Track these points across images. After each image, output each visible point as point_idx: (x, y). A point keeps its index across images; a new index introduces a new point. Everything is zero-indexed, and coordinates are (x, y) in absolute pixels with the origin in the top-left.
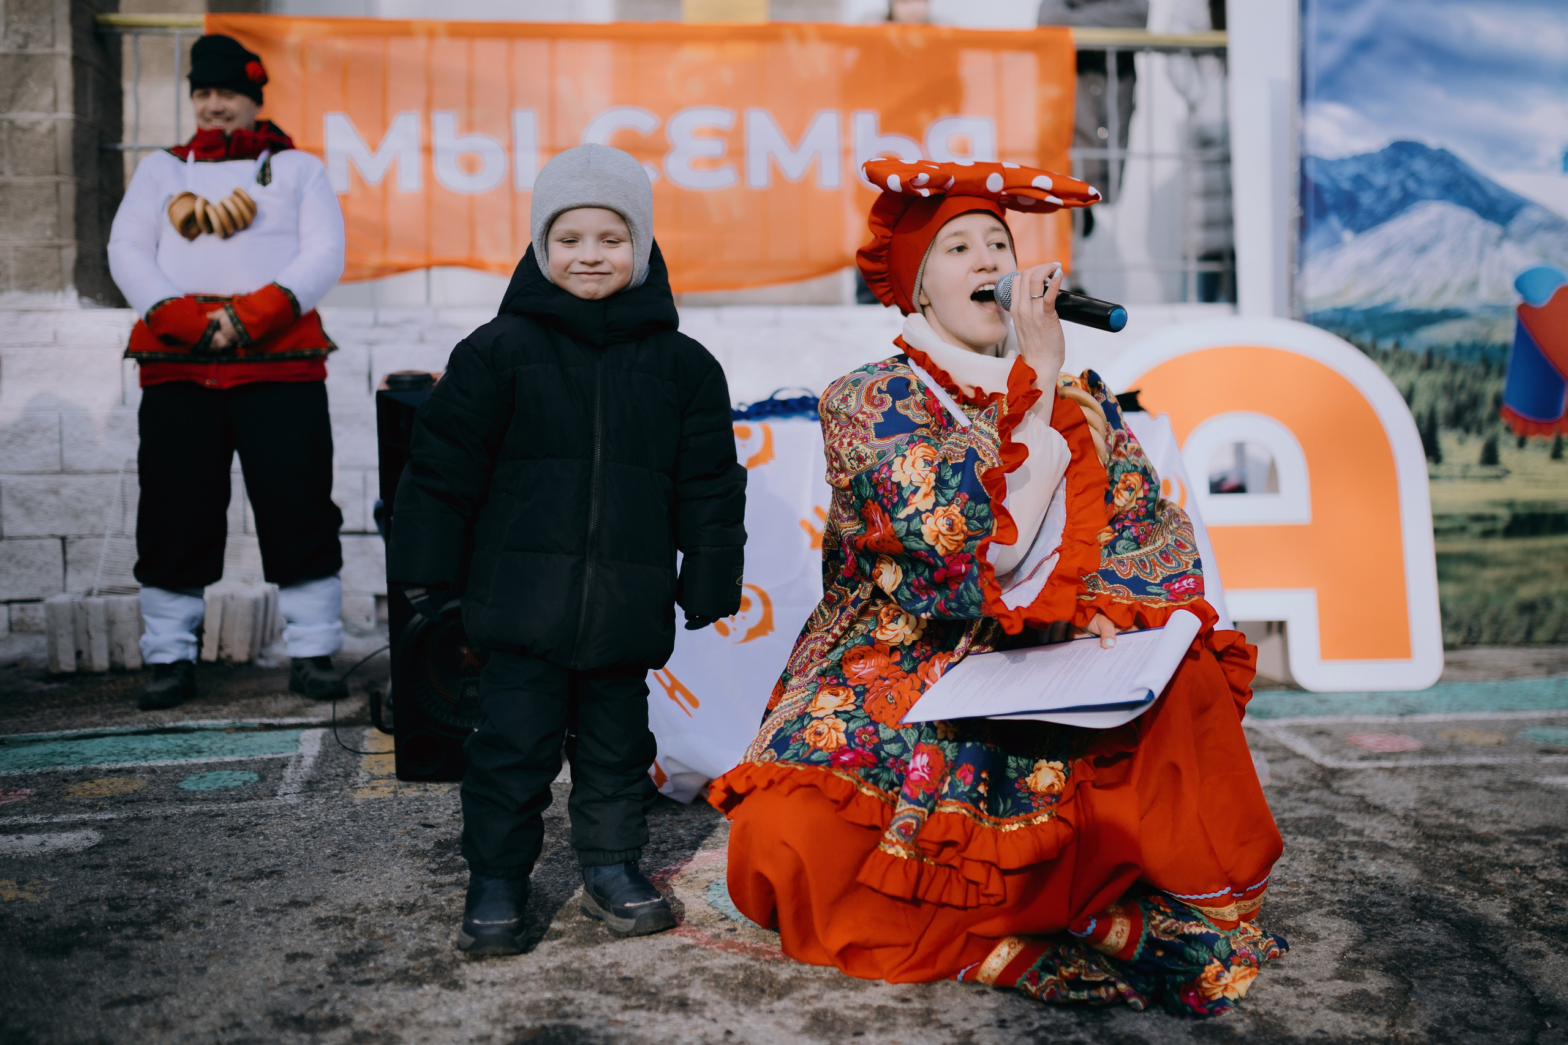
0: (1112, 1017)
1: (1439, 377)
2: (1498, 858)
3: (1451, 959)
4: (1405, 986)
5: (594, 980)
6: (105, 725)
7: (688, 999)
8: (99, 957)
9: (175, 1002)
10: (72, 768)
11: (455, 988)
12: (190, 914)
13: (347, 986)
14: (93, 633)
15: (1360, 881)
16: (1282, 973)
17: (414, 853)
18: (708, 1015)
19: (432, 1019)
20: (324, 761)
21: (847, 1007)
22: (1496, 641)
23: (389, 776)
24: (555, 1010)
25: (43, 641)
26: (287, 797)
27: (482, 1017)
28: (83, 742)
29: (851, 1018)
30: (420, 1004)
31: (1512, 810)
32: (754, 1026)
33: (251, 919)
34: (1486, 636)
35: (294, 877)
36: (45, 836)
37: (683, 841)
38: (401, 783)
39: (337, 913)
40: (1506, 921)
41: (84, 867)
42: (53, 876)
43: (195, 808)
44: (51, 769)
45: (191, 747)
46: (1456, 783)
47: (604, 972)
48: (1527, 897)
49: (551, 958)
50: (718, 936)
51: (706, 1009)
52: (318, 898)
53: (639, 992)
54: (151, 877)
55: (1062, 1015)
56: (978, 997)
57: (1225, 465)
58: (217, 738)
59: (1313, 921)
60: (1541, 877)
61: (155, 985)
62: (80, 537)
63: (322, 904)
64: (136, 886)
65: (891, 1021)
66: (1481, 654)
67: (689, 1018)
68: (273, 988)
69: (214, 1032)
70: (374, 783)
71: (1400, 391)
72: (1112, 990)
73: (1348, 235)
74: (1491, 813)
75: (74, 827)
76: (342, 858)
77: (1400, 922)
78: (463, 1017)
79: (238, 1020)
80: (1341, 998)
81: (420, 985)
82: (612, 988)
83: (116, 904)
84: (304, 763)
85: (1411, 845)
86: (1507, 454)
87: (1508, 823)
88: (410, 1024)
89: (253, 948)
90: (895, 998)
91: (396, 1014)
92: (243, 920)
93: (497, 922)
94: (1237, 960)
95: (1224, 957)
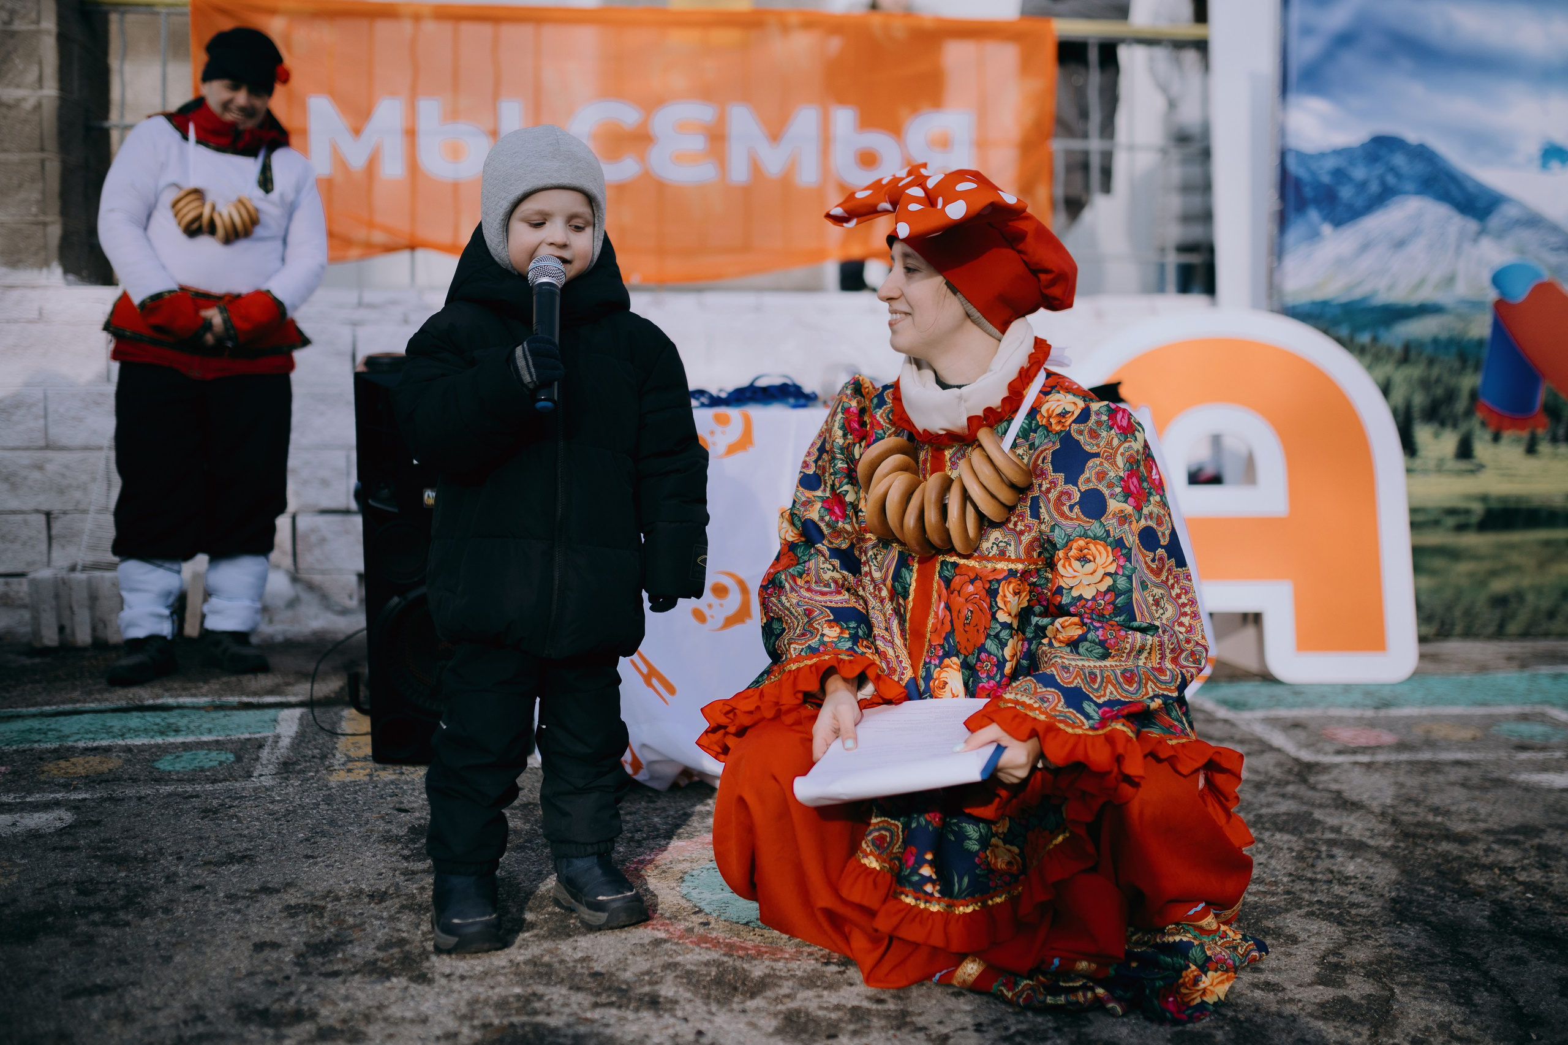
0: (1090, 1022)
1: (1415, 372)
2: (1476, 858)
3: (1432, 964)
4: (1387, 993)
5: (564, 975)
6: (85, 702)
7: (659, 996)
8: (64, 943)
9: (138, 993)
10: (48, 746)
11: (424, 981)
12: (158, 899)
13: (314, 978)
14: (75, 608)
15: (1339, 880)
16: (1262, 977)
17: (388, 839)
18: (679, 1014)
19: (399, 1014)
20: (301, 741)
21: (821, 1008)
22: (1468, 634)
23: (365, 759)
24: (524, 1007)
25: (27, 615)
26: (262, 778)
27: (449, 1013)
28: (62, 718)
29: (825, 1019)
30: (388, 998)
31: (1489, 809)
32: (725, 1026)
33: (220, 906)
34: (1458, 629)
35: (266, 862)
36: (17, 816)
37: (658, 830)
38: (377, 765)
39: (307, 900)
40: (1487, 925)
41: (54, 849)
42: (23, 858)
43: (169, 789)
44: (27, 746)
45: (169, 726)
46: (1432, 779)
47: (575, 967)
48: (1507, 900)
49: (522, 951)
50: (690, 930)
51: (677, 1007)
52: (289, 885)
53: (610, 988)
54: (122, 861)
55: (1040, 1020)
56: (953, 999)
57: (1201, 455)
58: (195, 716)
59: (1292, 922)
60: (1521, 879)
61: (119, 975)
62: (65, 513)
63: (292, 891)
64: (106, 869)
65: (865, 1023)
66: (1453, 647)
67: (660, 1016)
68: (239, 979)
69: (177, 1026)
70: (350, 765)
71: (1378, 384)
72: (1089, 995)
73: (1327, 229)
74: (1469, 811)
75: (46, 806)
76: (315, 843)
77: (1379, 924)
78: (430, 1013)
79: (201, 1012)
80: (1322, 1005)
81: (388, 978)
82: (582, 984)
83: (84, 888)
84: (280, 744)
85: (1389, 844)
86: (1482, 449)
87: (1485, 821)
88: (377, 1019)
89: (221, 936)
90: (869, 998)
91: (362, 1008)
92: (212, 907)
93: (478, 919)
94: (1213, 966)
95: (1200, 963)
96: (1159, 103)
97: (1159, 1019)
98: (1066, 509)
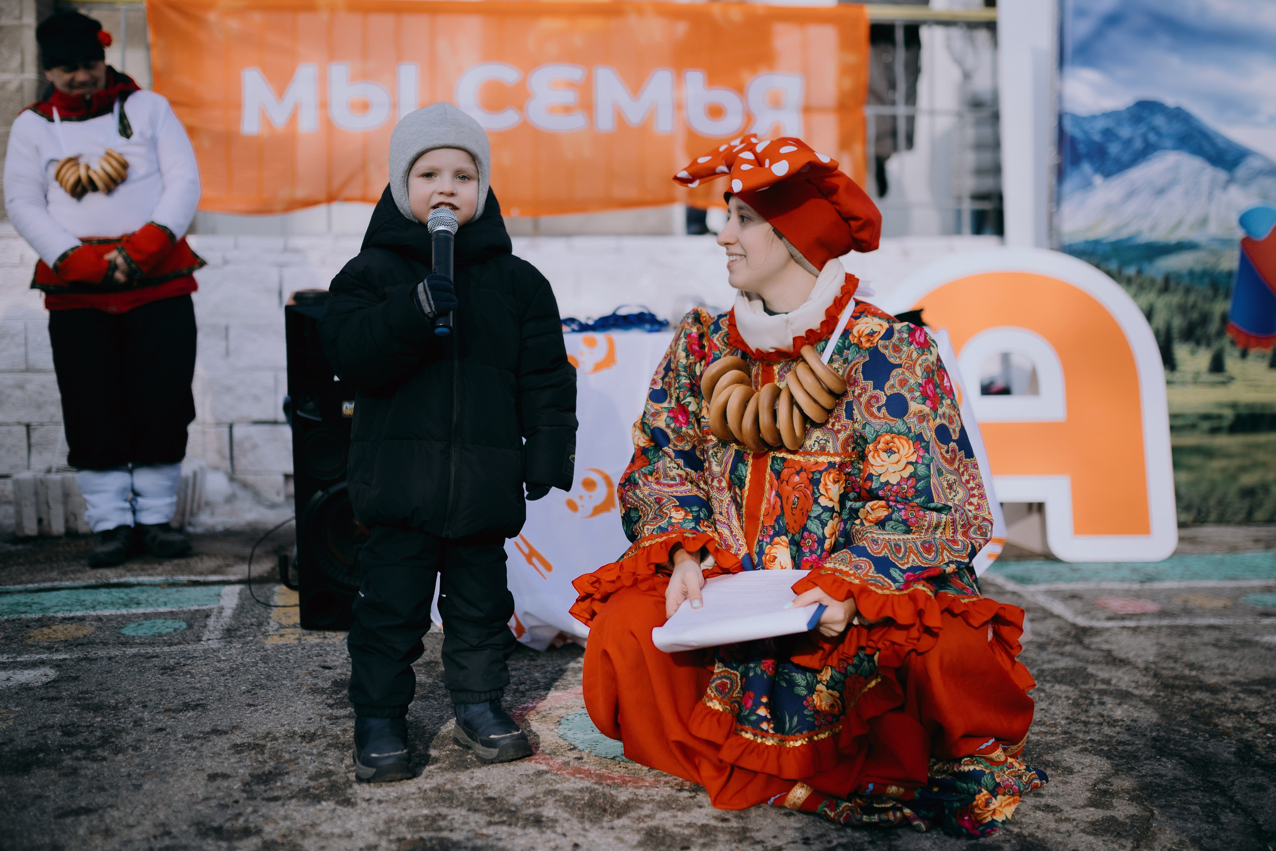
0: (900, 836)
1: (1174, 299)
2: (1225, 705)
3: (1186, 791)
4: (1148, 814)
5: (464, 800)
6: (61, 580)
7: (542, 816)
8: (53, 774)
9: (116, 813)
10: (33, 616)
11: (348, 804)
12: (129, 739)
13: (258, 802)
14: (52, 504)
15: (1108, 723)
16: (1043, 801)
17: (315, 690)
18: (559, 830)
19: (329, 831)
20: (241, 612)
21: (676, 825)
22: (1221, 520)
23: (294, 626)
24: (431, 824)
25: (11, 510)
26: (210, 642)
27: (370, 830)
28: (43, 594)
29: (679, 834)
30: (319, 818)
31: (1236, 664)
32: (597, 840)
33: (179, 745)
34: (1213, 516)
35: (214, 709)
36: (10, 673)
37: (538, 683)
38: (305, 631)
39: (251, 740)
40: (1233, 759)
41: (42, 699)
42: (16, 706)
43: (134, 651)
44: (16, 616)
45: (132, 599)
46: (1189, 640)
47: (472, 793)
48: (1250, 739)
49: (428, 781)
50: (568, 763)
51: (557, 825)
52: (235, 727)
53: (501, 810)
54: (98, 708)
55: (857, 835)
56: (785, 818)
57: (993, 370)
58: (152, 592)
59: (1069, 757)
60: (1263, 722)
61: (100, 799)
62: (42, 425)
63: (238, 733)
64: (84, 715)
65: (713, 837)
66: (1209, 531)
67: (543, 832)
68: (197, 803)
69: (148, 839)
70: (282, 631)
71: (1142, 309)
72: (898, 814)
73: (1098, 179)
74: (1219, 666)
75: (34, 665)
76: (255, 694)
77: (1142, 758)
78: (354, 829)
79: (167, 829)
80: (1093, 823)
81: (319, 802)
82: (478, 807)
83: (68, 730)
84: (224, 614)
85: (1151, 693)
86: (1232, 364)
87: (1233, 675)
88: (311, 835)
89: (181, 769)
90: (716, 818)
91: (299, 825)
92: (172, 745)
93: (392, 754)
94: (1002, 790)
95: (990, 788)
96: (955, 74)
97: (957, 834)
98: (874, 410)
